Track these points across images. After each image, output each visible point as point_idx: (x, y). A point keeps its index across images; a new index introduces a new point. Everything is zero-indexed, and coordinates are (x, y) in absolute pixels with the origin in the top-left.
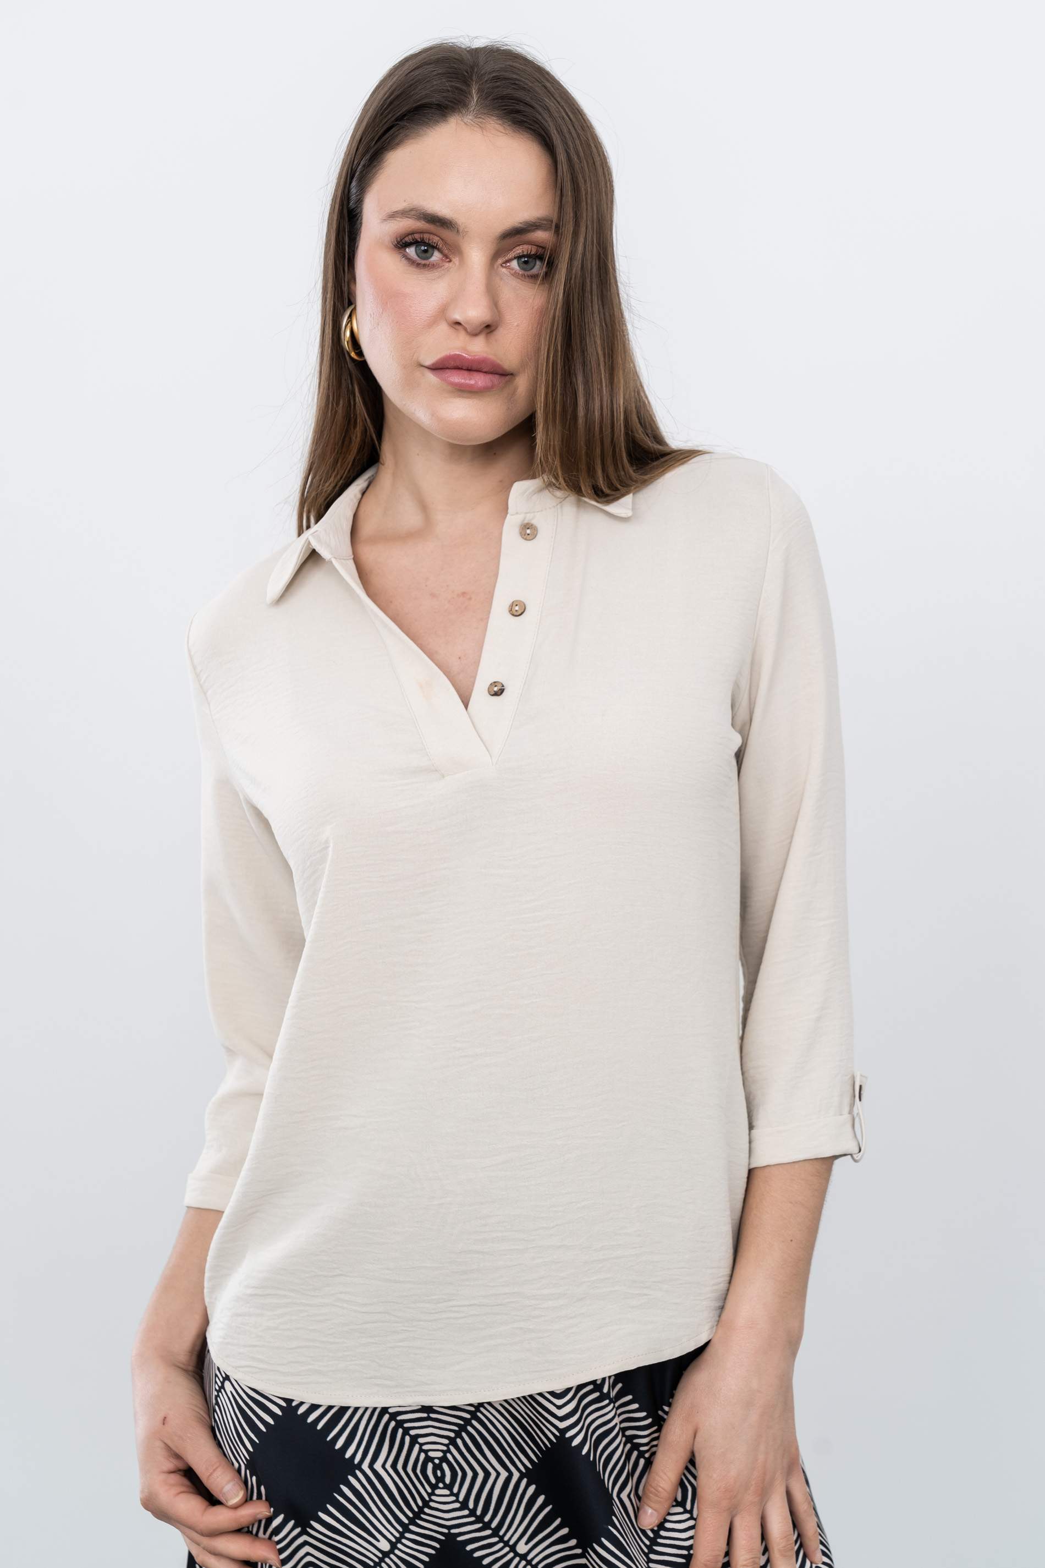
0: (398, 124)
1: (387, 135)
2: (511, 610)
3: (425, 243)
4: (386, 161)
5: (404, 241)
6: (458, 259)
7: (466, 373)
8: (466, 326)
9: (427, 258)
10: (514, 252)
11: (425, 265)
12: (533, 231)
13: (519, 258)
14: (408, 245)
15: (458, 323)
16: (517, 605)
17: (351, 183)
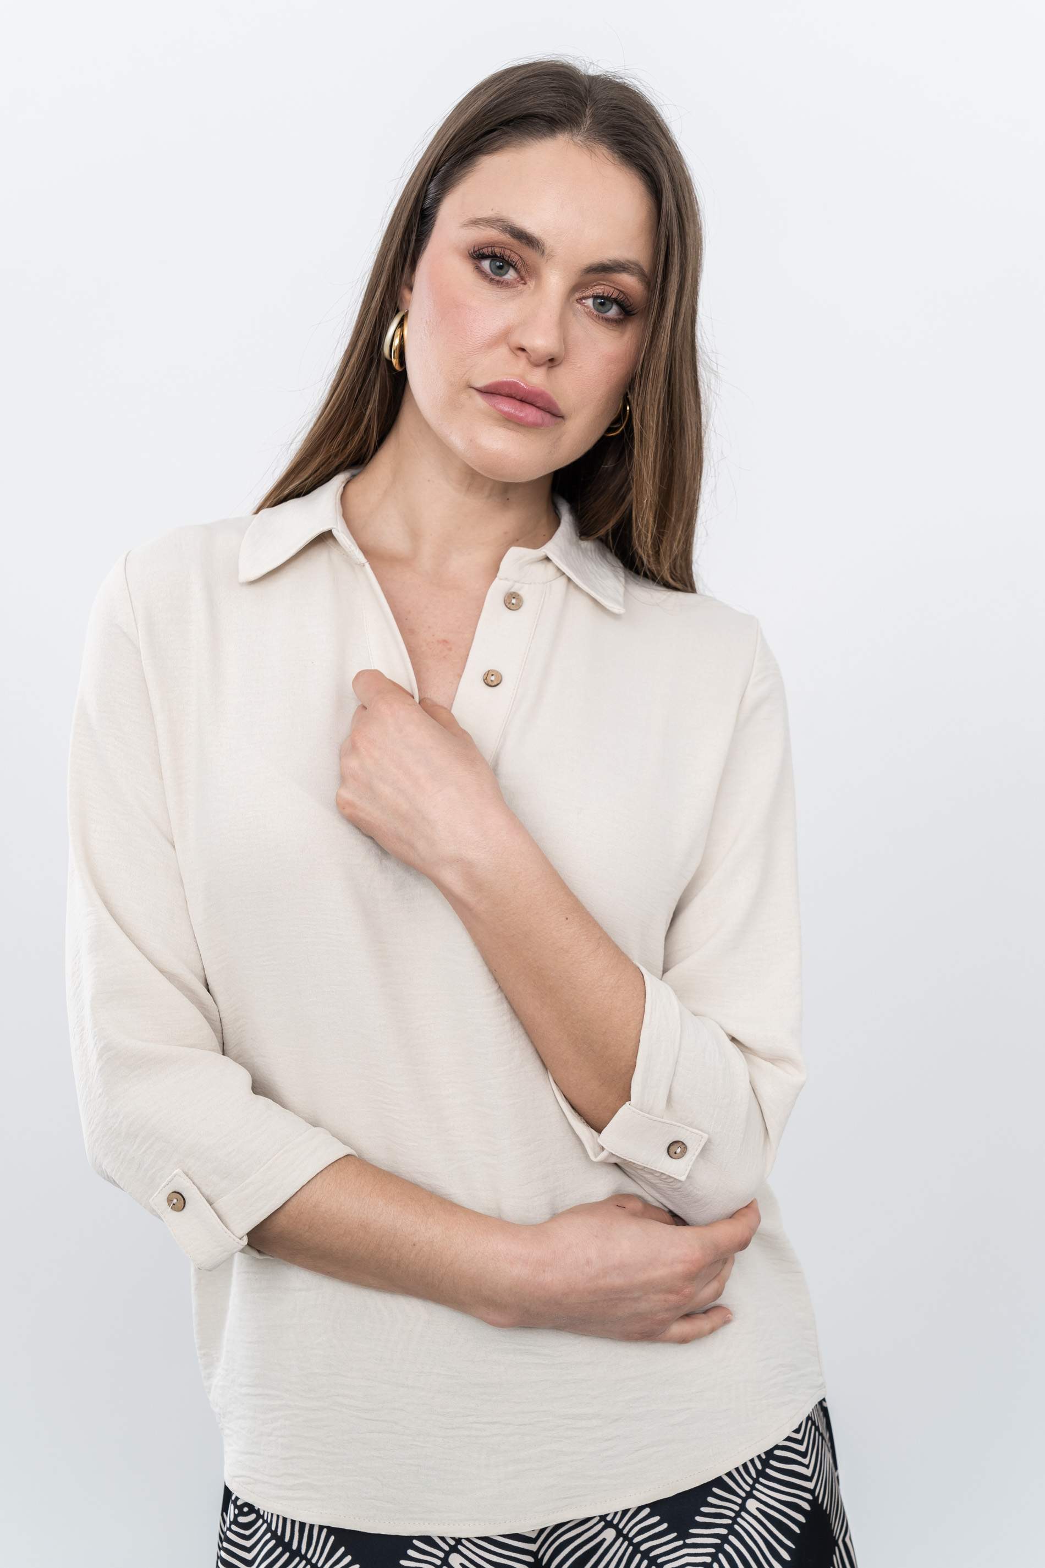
0: (501, 129)
1: (484, 139)
2: (486, 679)
3: (504, 259)
4: (479, 165)
5: (481, 251)
6: (534, 282)
7: (518, 403)
8: (532, 354)
9: (501, 275)
10: (593, 290)
11: (498, 282)
12: (619, 272)
13: (595, 297)
14: (483, 257)
15: (523, 350)
16: (492, 675)
17: (431, 180)
